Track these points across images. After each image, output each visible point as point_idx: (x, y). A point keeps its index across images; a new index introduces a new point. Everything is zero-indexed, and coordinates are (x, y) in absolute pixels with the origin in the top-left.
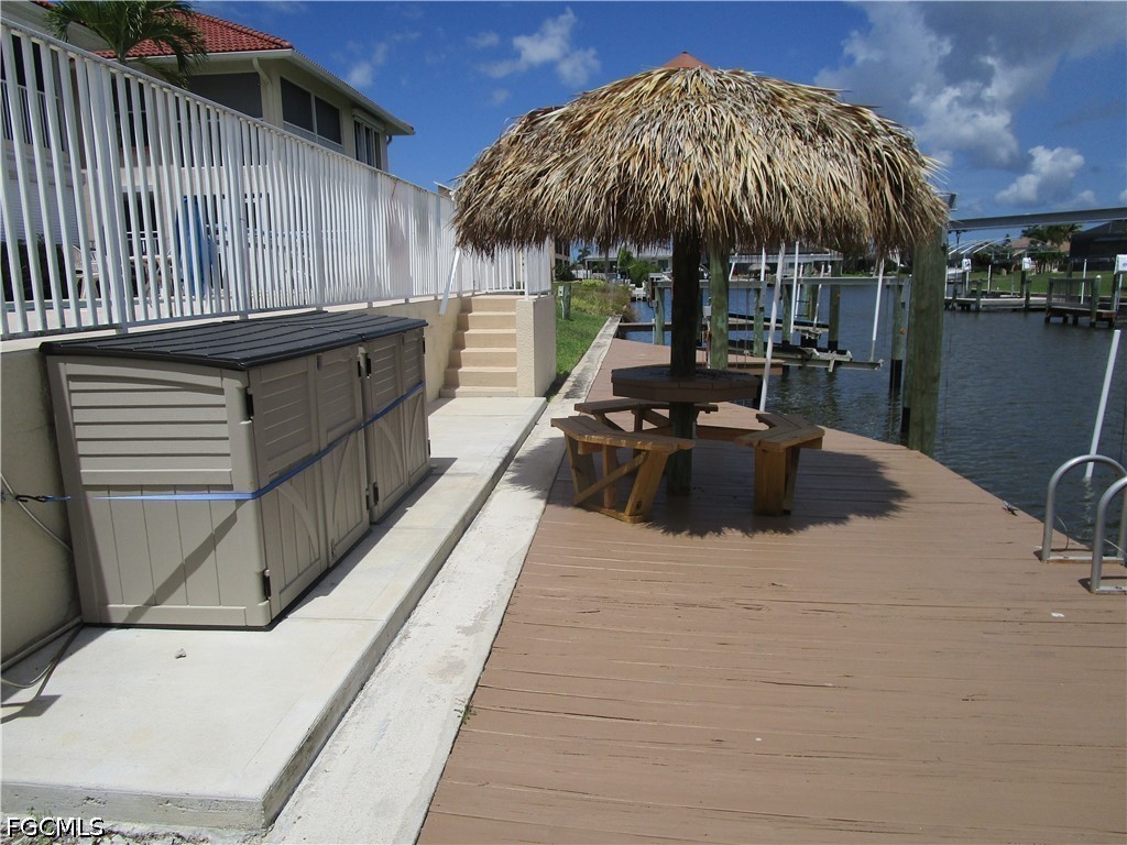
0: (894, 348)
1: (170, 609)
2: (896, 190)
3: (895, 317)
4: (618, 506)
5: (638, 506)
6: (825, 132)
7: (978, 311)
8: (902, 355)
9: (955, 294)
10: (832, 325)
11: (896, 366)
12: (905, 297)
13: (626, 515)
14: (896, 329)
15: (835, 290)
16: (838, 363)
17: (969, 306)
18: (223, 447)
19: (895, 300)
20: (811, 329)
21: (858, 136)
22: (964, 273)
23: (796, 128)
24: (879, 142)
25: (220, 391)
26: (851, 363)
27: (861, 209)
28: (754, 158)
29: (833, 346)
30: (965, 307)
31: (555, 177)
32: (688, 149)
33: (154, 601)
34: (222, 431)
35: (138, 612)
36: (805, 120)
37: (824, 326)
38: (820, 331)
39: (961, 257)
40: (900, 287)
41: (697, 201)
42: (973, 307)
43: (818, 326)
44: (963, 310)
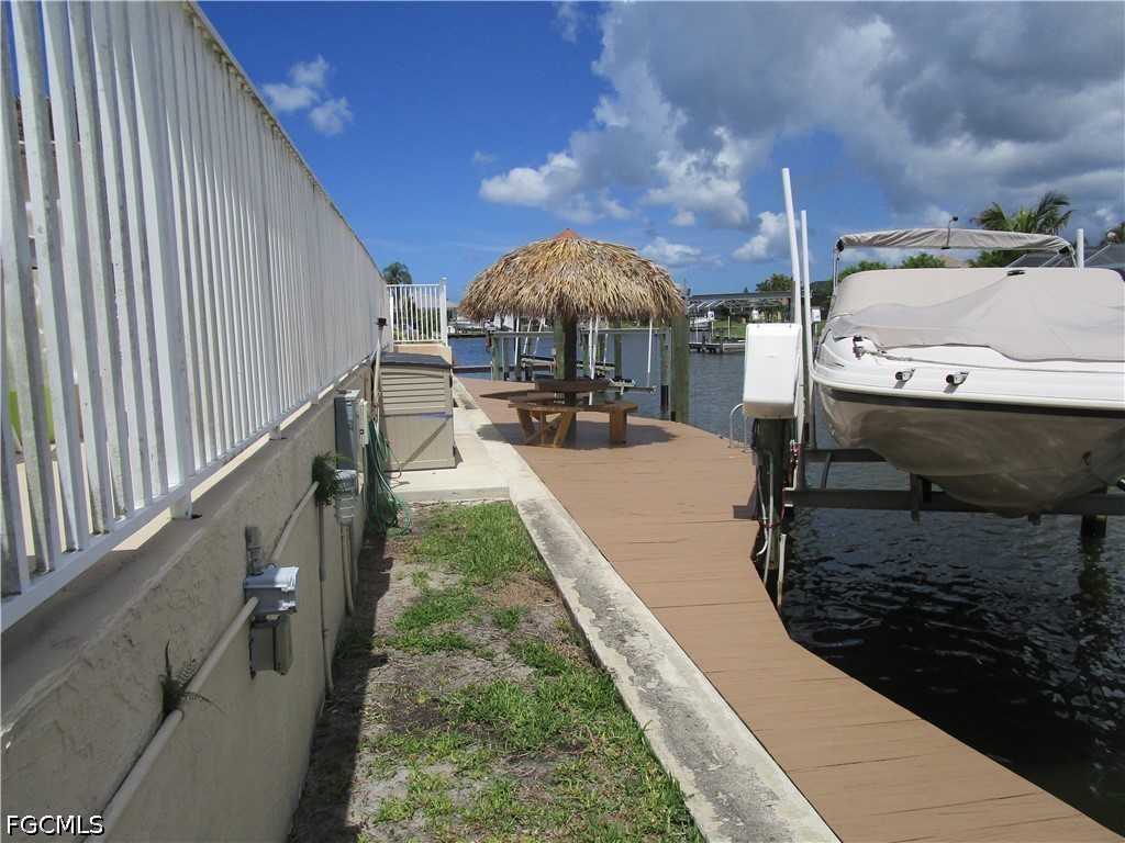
0: (663, 376)
1: (417, 462)
2: (665, 298)
3: (662, 356)
4: (548, 442)
5: (559, 440)
6: (636, 274)
7: (722, 353)
8: (668, 382)
9: (704, 339)
10: (617, 365)
11: (664, 389)
12: (668, 342)
13: (554, 445)
14: (663, 363)
15: (617, 339)
16: (626, 389)
17: (715, 350)
18: (443, 398)
19: (661, 345)
20: (601, 367)
21: (648, 275)
22: (710, 323)
23: (624, 272)
24: (657, 278)
25: (442, 377)
26: (634, 388)
27: (652, 306)
28: (611, 286)
29: (617, 379)
30: (712, 350)
31: (526, 291)
32: (586, 282)
33: (410, 460)
34: (442, 392)
35: (403, 465)
36: (627, 269)
37: (612, 366)
38: (609, 369)
39: (707, 310)
40: (664, 335)
41: (592, 304)
42: (718, 350)
43: (607, 365)
44: (710, 353)
